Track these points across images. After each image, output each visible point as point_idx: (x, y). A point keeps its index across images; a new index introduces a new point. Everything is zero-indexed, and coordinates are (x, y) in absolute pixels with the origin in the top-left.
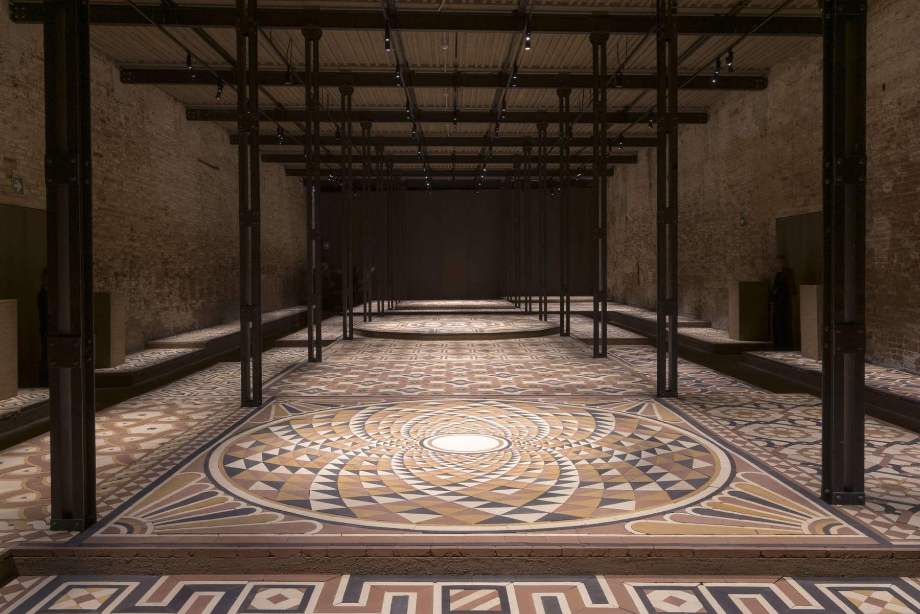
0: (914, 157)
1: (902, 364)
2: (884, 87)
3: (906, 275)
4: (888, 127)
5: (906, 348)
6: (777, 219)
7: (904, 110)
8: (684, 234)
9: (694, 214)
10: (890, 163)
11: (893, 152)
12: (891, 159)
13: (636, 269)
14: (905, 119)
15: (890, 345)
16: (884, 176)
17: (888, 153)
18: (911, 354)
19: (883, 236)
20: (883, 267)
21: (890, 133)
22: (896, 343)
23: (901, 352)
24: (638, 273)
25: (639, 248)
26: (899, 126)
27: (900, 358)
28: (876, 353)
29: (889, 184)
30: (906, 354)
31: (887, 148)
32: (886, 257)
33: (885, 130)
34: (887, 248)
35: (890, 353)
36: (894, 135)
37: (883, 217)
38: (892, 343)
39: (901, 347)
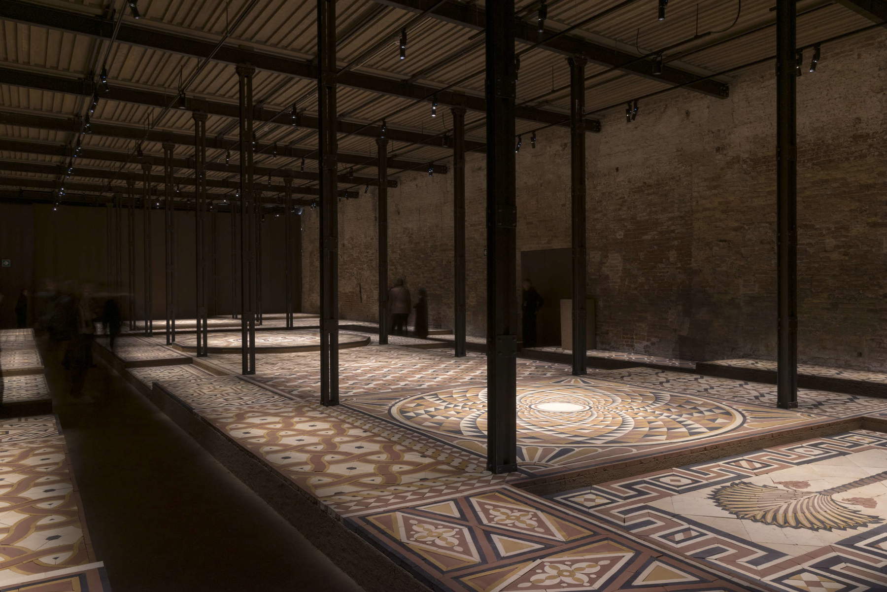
0: (640, 217)
1: (633, 349)
2: (617, 169)
3: (635, 292)
4: (620, 196)
5: (636, 339)
6: (522, 252)
7: (633, 187)
8: (418, 260)
9: (429, 245)
10: (623, 219)
11: (625, 212)
12: (623, 217)
13: (358, 289)
14: (635, 192)
15: (624, 338)
16: (617, 228)
17: (621, 213)
18: (641, 343)
19: (617, 267)
20: (617, 287)
21: (622, 200)
22: (629, 336)
23: (633, 342)
24: (360, 292)
25: (360, 271)
26: (629, 196)
27: (632, 346)
28: (613, 344)
29: (622, 233)
30: (636, 343)
31: (620, 209)
32: (619, 280)
33: (617, 198)
34: (620, 274)
35: (624, 343)
36: (625, 201)
37: (616, 255)
38: (625, 336)
39: (633, 338)
